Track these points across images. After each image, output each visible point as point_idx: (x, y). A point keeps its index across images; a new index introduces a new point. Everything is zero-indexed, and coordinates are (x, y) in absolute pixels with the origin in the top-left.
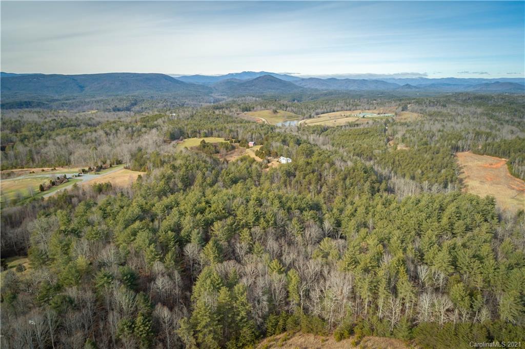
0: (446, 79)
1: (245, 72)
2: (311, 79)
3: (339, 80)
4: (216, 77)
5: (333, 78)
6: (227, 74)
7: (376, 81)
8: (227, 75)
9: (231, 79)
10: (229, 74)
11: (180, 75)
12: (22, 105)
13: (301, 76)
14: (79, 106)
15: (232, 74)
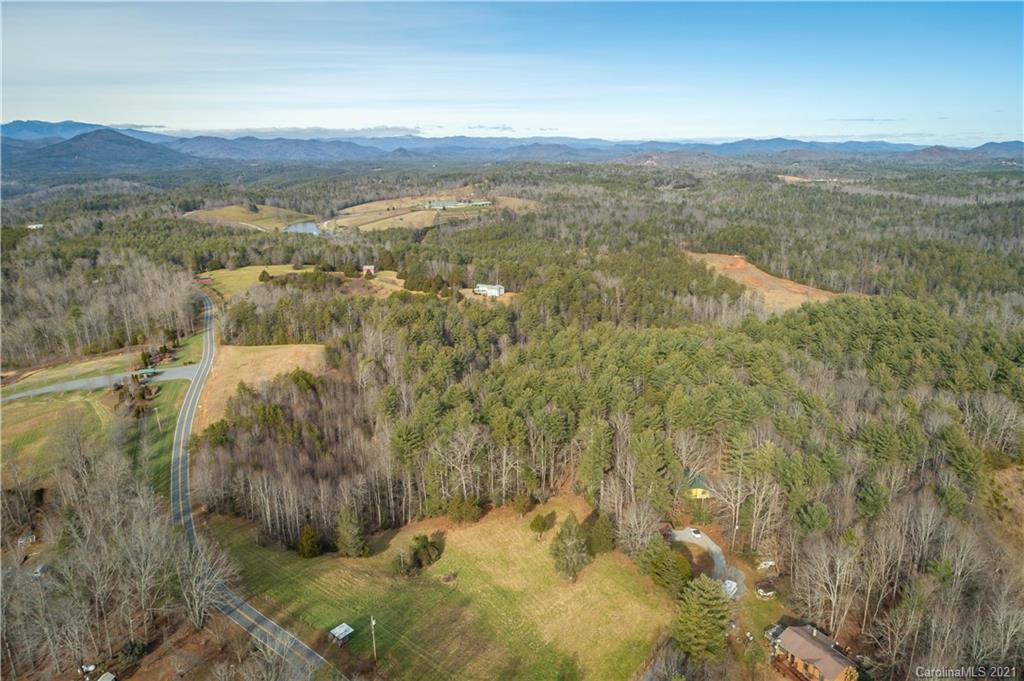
0: (452, 138)
2: (202, 140)
3: (261, 141)
5: (248, 137)
7: (337, 143)
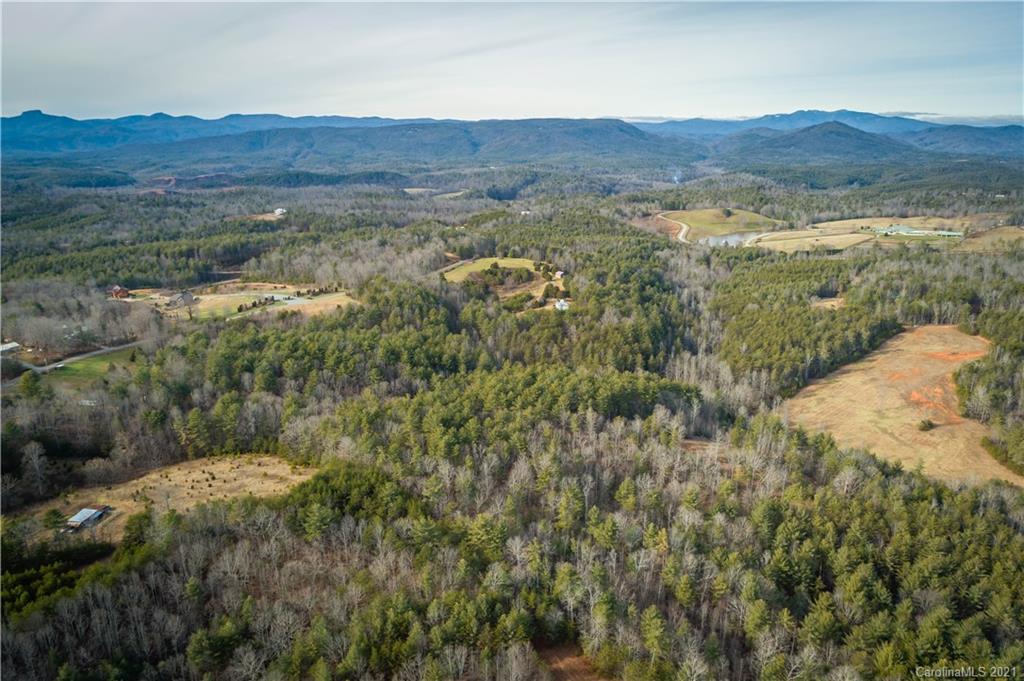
1: (803, 111)
4: (737, 122)
6: (762, 115)
8: (761, 119)
9: (758, 129)
10: (766, 116)
11: (661, 118)
12: (372, 178)
13: (939, 119)
14: (450, 181)
15: (773, 116)
